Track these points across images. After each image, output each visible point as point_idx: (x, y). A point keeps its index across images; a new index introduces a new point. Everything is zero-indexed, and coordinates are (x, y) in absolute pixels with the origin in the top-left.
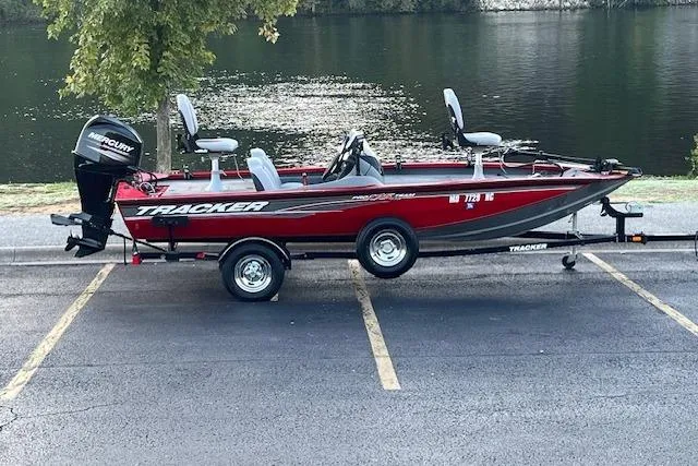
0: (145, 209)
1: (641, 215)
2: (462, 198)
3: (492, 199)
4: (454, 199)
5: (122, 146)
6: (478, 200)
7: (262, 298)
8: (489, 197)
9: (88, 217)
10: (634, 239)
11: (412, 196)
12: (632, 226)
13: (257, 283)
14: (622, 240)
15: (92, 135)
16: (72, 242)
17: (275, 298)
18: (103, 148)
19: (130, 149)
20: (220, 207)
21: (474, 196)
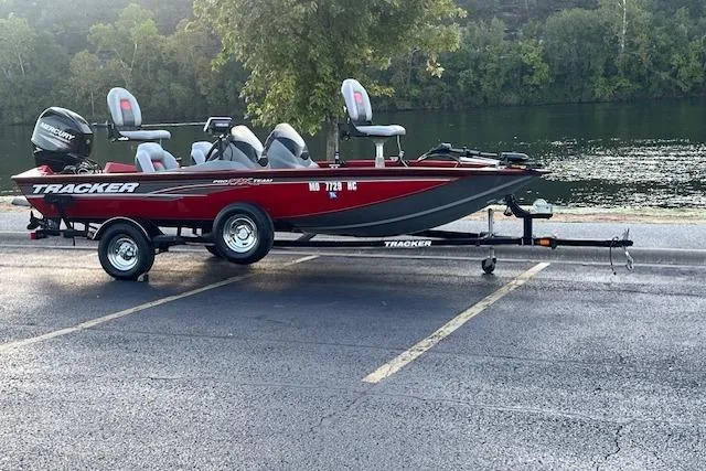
0: (39, 187)
2: (323, 186)
3: (355, 188)
4: (314, 186)
5: (65, 135)
6: (340, 189)
7: (130, 276)
8: (352, 185)
10: (542, 242)
11: (268, 181)
12: (540, 228)
14: (533, 243)
18: (49, 136)
19: (71, 137)
20: (99, 187)
21: (335, 183)
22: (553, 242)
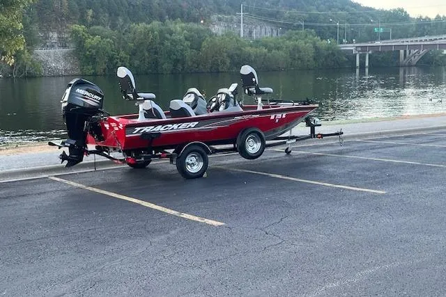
0: (138, 129)
1: (320, 125)
5: (96, 97)
7: (199, 176)
9: (73, 142)
10: (318, 136)
12: (318, 130)
13: (195, 167)
14: (314, 137)
15: (78, 90)
16: (63, 157)
17: (205, 175)
18: (85, 98)
19: (100, 99)
20: (175, 126)
22: (323, 136)
